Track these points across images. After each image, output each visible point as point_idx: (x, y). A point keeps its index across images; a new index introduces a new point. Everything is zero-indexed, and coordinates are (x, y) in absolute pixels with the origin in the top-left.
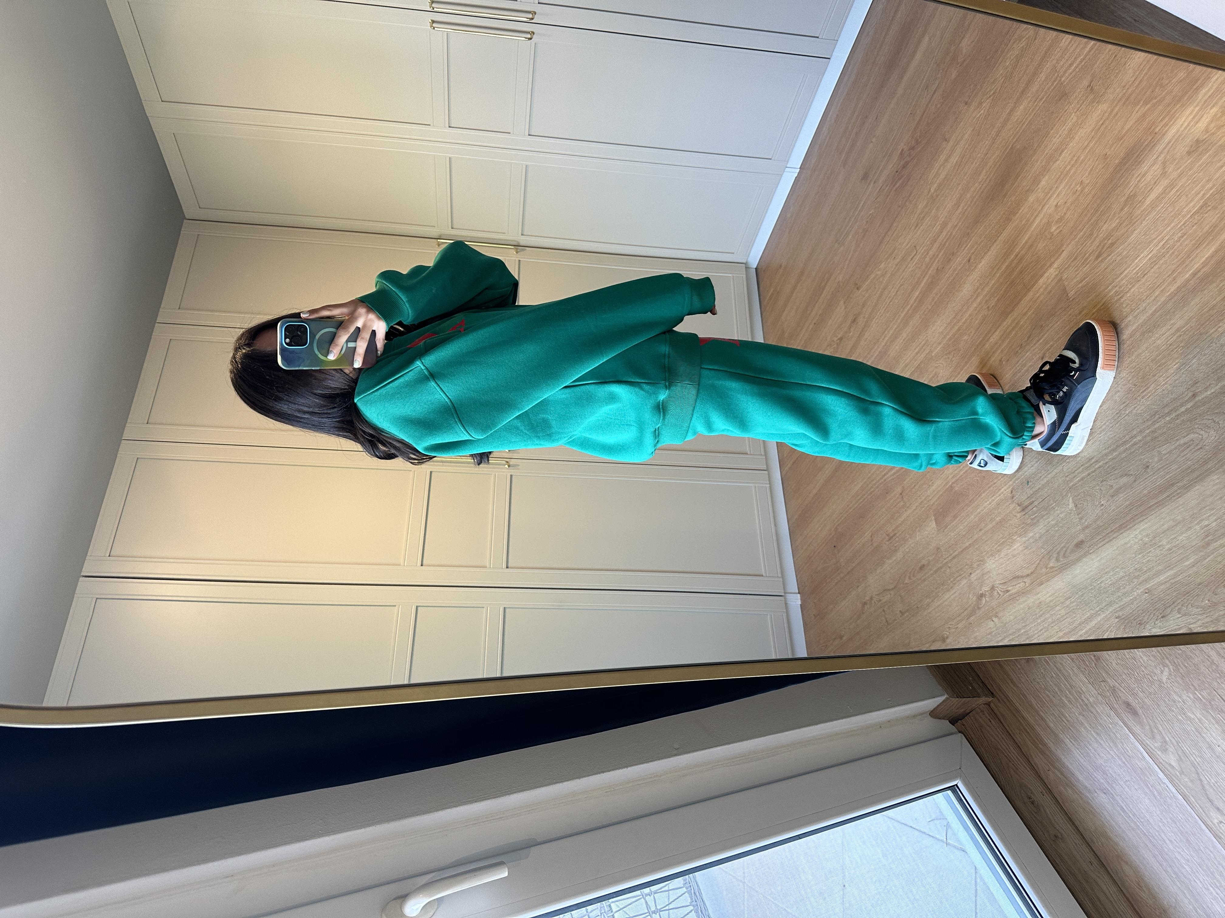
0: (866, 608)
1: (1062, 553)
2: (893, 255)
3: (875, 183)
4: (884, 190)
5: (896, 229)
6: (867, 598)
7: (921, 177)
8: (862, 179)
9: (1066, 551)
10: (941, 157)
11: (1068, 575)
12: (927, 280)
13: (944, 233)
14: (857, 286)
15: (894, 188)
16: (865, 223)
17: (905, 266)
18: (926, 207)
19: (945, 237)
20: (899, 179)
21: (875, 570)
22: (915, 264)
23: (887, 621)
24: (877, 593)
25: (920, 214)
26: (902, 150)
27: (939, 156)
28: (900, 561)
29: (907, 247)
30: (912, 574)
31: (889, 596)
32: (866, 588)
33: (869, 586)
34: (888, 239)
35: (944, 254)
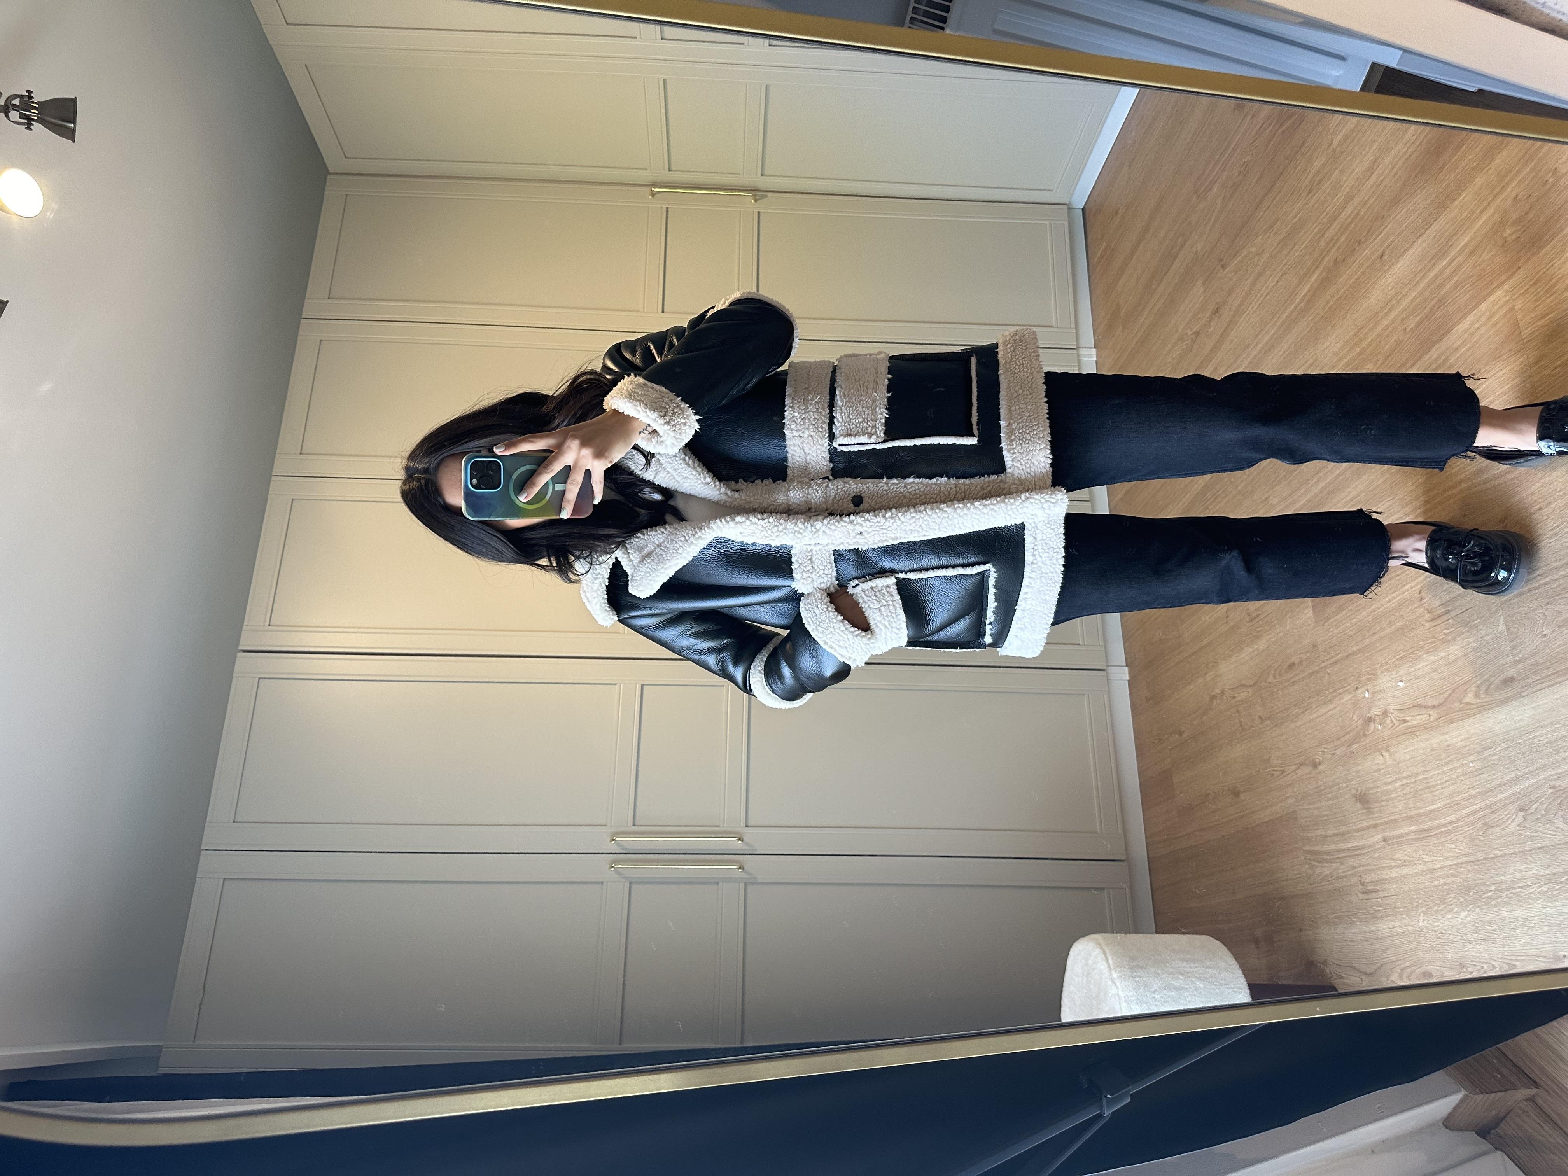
0: (1215, 704)
1: (1483, 689)
2: (1275, 229)
3: (1253, 117)
5: (1279, 192)
6: (1218, 691)
8: (1234, 109)
9: (1489, 687)
11: (1488, 718)
12: (1322, 273)
13: (1349, 209)
14: (1222, 263)
15: (1280, 131)
16: (1236, 174)
17: (1291, 247)
18: (1324, 165)
19: (1350, 215)
20: (1290, 117)
21: (1230, 656)
22: (1305, 248)
23: (1241, 726)
24: (1231, 687)
25: (1315, 175)
28: (1263, 651)
29: (1295, 220)
30: (1277, 672)
31: (1246, 694)
32: (1216, 676)
33: (1220, 675)
34: (1269, 204)
35: (1346, 239)
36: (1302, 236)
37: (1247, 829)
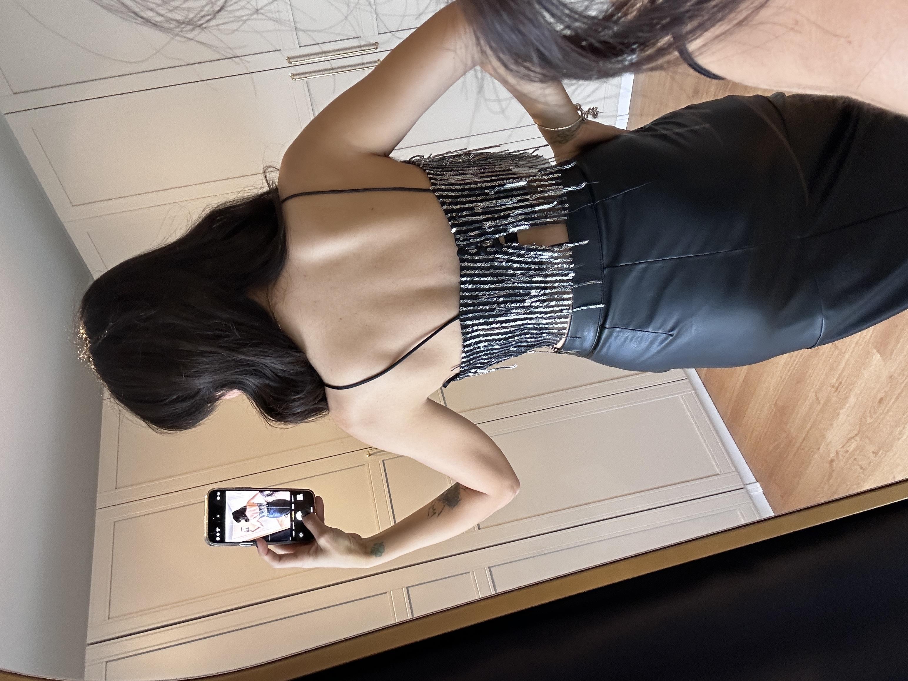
0: (835, 465)
6: (832, 455)
21: (832, 424)
24: (842, 445)
28: (854, 405)
30: (872, 412)
31: (855, 443)
32: (827, 445)
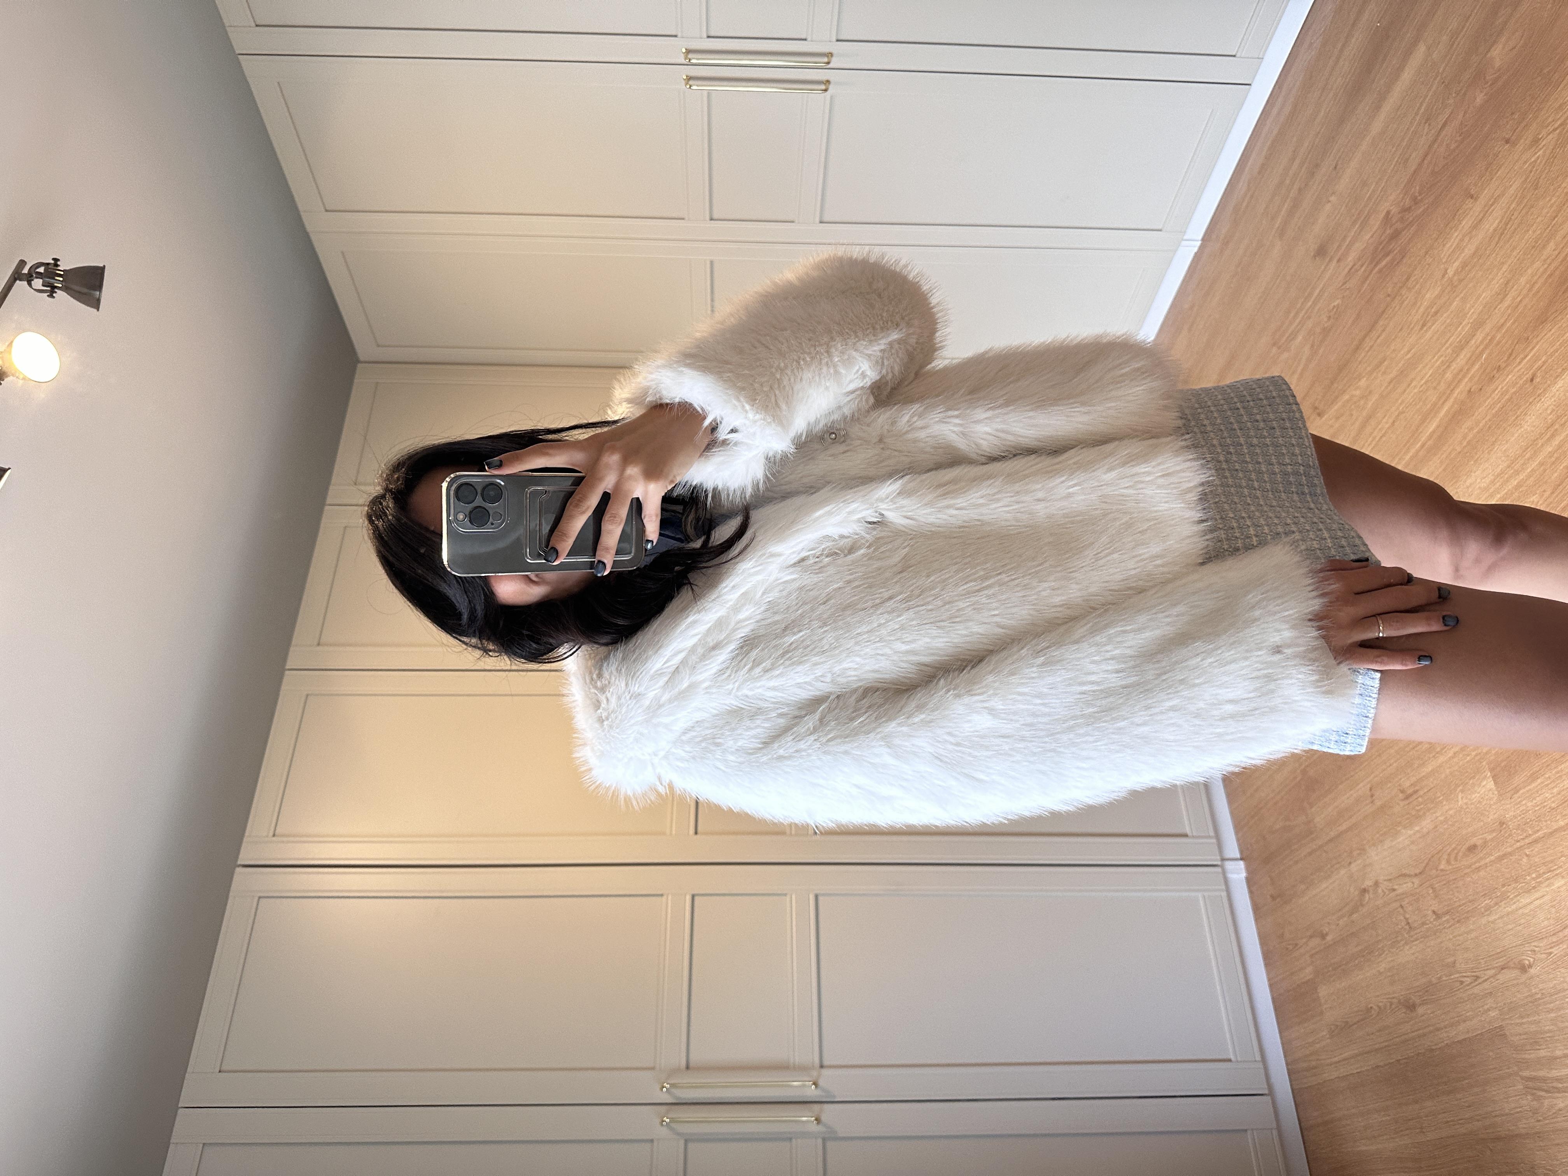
0: (1367, 898)
2: (1383, 368)
3: (1339, 261)
4: (1357, 271)
5: (1383, 331)
6: (1369, 883)
7: (1426, 253)
8: (1315, 256)
10: (1464, 223)
13: (1479, 336)
15: (1377, 269)
16: (1326, 320)
17: (1406, 384)
18: (1439, 296)
19: (1482, 342)
20: (1387, 255)
21: (1382, 842)
22: (1425, 383)
23: (1408, 923)
24: (1389, 878)
25: (1428, 308)
26: (1388, 213)
27: (1460, 222)
28: (1428, 833)
29: (1409, 356)
30: (1453, 856)
31: (1410, 885)
32: (1365, 866)
33: (1370, 864)
34: (1370, 344)
35: (1481, 367)
36: (1420, 371)
37: (1432, 1050)
